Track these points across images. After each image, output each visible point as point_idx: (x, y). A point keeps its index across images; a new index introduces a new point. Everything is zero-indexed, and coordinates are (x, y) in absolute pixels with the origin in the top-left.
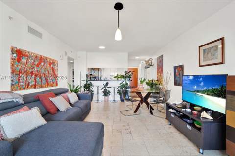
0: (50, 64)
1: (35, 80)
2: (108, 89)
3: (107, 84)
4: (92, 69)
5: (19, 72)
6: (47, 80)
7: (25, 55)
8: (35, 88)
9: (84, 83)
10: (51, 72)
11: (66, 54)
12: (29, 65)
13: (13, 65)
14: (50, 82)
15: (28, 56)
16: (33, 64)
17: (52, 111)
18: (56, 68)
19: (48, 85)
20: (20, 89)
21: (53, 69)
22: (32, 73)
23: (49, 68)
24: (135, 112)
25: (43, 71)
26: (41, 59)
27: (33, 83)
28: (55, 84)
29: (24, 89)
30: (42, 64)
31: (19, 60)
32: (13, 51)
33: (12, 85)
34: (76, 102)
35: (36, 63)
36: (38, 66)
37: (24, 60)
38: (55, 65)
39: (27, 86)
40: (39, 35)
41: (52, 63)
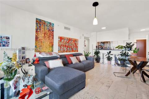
0: (74, 41)
1: (67, 48)
2: (111, 56)
3: (110, 52)
4: (102, 42)
5: (61, 45)
6: (72, 49)
7: (63, 39)
8: (67, 52)
9: (94, 51)
10: (75, 45)
11: (83, 35)
12: (64, 42)
13: (59, 43)
14: (74, 49)
15: (64, 39)
16: (66, 42)
17: (69, 63)
18: (77, 43)
19: (73, 51)
20: (61, 52)
21: (75, 44)
22: (66, 46)
23: (73, 43)
24: (127, 75)
25: (70, 45)
26: (70, 40)
27: (66, 50)
28: (76, 51)
29: (63, 52)
30: (70, 42)
31: (61, 41)
32: (59, 38)
33: (59, 50)
34: (84, 61)
35: (68, 41)
36: (68, 43)
37: (62, 41)
38: (76, 42)
39: (64, 51)
40: (69, 29)
41: (75, 41)
